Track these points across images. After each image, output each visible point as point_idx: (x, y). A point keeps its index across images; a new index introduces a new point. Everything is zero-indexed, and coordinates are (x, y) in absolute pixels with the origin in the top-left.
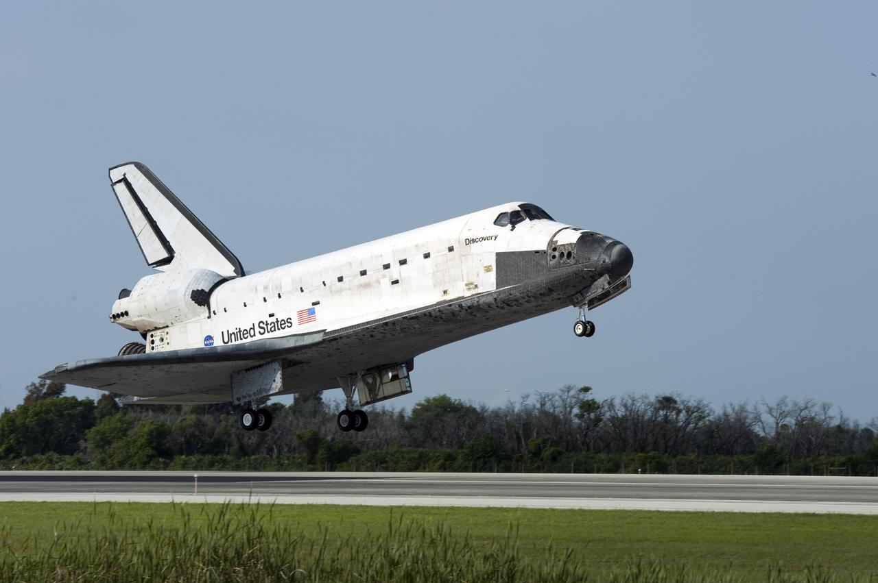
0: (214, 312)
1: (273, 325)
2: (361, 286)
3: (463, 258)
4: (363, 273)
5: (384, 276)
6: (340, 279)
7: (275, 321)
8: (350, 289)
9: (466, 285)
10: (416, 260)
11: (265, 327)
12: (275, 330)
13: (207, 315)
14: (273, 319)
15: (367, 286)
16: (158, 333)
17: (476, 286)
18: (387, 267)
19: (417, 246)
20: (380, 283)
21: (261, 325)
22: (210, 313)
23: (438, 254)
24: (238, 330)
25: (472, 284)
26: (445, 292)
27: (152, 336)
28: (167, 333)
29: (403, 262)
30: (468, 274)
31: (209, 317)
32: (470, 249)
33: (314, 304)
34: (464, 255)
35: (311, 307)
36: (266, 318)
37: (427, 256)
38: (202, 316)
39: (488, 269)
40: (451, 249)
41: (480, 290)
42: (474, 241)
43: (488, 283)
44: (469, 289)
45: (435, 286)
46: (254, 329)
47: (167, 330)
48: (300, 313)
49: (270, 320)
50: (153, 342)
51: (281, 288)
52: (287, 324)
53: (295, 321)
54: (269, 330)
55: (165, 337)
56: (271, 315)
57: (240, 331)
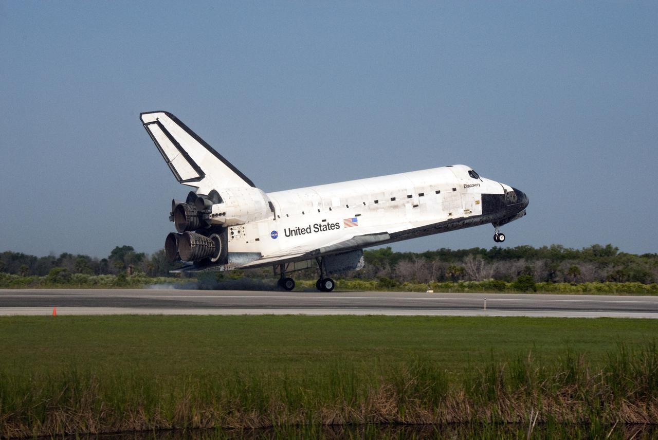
0: (278, 216)
1: (325, 227)
2: (391, 207)
3: (462, 196)
4: (393, 199)
5: (408, 202)
6: (376, 202)
7: (327, 224)
8: (383, 208)
9: (465, 211)
10: (430, 195)
11: (319, 228)
12: (326, 230)
13: (273, 218)
14: (325, 223)
15: (396, 207)
16: (237, 227)
17: (471, 212)
18: (410, 197)
19: (431, 186)
20: (405, 206)
21: (316, 226)
22: (275, 216)
23: (445, 192)
24: (297, 229)
25: (468, 210)
26: (450, 214)
27: (232, 229)
28: (243, 228)
29: (421, 195)
30: (466, 205)
31: (274, 219)
32: (467, 191)
33: (356, 216)
34: (463, 194)
35: (355, 217)
36: (319, 222)
37: (438, 192)
38: (269, 218)
39: (477, 203)
40: (454, 190)
41: (473, 214)
42: (469, 186)
43: (478, 210)
44: (466, 213)
45: (443, 210)
46: (310, 228)
47: (243, 226)
48: (346, 221)
49: (323, 224)
50: (232, 233)
51: (331, 204)
52: (336, 226)
53: (342, 225)
54: (322, 229)
55: (242, 230)
56: (324, 221)
57: (299, 229)
